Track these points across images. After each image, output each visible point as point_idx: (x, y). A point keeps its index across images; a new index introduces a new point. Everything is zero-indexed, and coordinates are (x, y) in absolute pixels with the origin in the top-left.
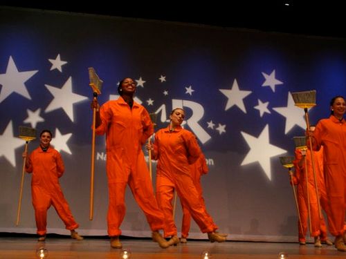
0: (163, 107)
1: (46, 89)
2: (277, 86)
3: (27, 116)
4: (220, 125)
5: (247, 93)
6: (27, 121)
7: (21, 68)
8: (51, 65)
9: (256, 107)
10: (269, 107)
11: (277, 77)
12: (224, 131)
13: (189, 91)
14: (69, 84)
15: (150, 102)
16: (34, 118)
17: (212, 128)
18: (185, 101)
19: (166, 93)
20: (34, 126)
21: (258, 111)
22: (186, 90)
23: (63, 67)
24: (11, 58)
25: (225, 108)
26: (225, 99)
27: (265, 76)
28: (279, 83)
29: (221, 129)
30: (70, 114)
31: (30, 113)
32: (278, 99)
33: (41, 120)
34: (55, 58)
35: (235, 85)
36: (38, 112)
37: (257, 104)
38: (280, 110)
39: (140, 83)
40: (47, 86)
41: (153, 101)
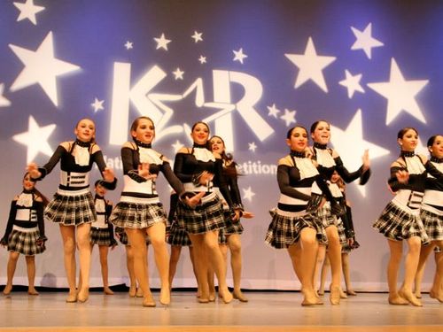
0: (199, 83)
1: (10, 50)
4: (287, 111)
5: (328, 60)
8: (18, 12)
9: (342, 83)
10: (363, 83)
11: (375, 35)
13: (240, 56)
17: (276, 116)
19: (203, 60)
22: (234, 56)
23: (38, 16)
27: (356, 31)
28: (378, 44)
29: (289, 117)
32: (375, 69)
33: (5, 102)
39: (162, 42)
40: (12, 46)
41: (183, 73)
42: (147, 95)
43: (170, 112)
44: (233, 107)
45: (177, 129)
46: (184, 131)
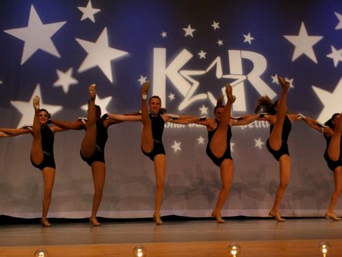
0: (218, 60)
1: (77, 42)
3: (56, 78)
5: (317, 39)
6: (57, 84)
7: (46, 19)
8: (81, 14)
9: (329, 56)
13: (248, 38)
14: (104, 36)
15: (202, 55)
16: (65, 80)
17: (277, 83)
18: (242, 51)
19: (220, 43)
20: (66, 89)
21: (331, 61)
22: (244, 38)
23: (95, 15)
24: (32, 7)
25: (291, 58)
26: (291, 48)
27: (339, 16)
30: (108, 73)
31: (60, 73)
33: (74, 81)
34: (85, 6)
35: (303, 29)
36: (70, 72)
37: (330, 52)
39: (189, 31)
40: (78, 40)
41: (205, 53)
42: (179, 72)
43: (196, 84)
44: (244, 77)
45: (202, 96)
46: (208, 97)
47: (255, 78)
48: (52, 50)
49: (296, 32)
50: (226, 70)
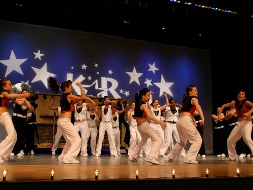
2: (156, 71)
7: (18, 57)
12: (128, 95)
14: (45, 67)
15: (89, 78)
18: (108, 78)
21: (146, 85)
24: (12, 51)
25: (129, 82)
26: (129, 78)
30: (46, 84)
34: (37, 52)
35: (134, 70)
36: (27, 82)
37: (146, 80)
38: (157, 84)
47: (113, 90)
48: (20, 72)
49: (131, 71)
50: (100, 86)
